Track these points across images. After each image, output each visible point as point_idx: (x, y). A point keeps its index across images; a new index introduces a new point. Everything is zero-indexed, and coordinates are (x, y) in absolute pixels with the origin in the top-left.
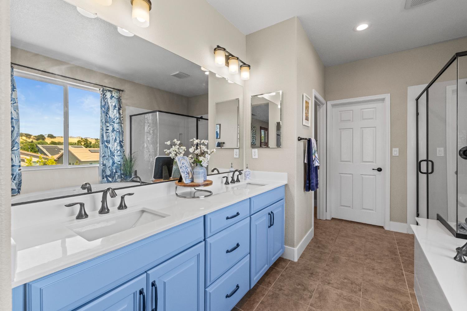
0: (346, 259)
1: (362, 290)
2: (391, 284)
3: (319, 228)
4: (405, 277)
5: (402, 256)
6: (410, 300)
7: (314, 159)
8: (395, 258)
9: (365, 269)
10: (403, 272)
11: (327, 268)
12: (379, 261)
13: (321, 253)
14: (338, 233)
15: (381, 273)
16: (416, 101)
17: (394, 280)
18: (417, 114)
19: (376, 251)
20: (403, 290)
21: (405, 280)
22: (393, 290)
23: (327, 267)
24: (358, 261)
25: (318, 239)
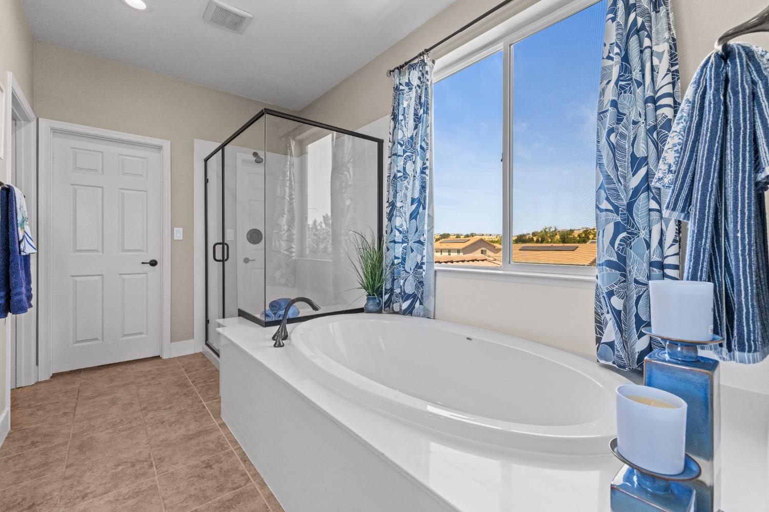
0: (110, 433)
1: (153, 463)
2: (193, 427)
3: (20, 405)
4: (207, 408)
5: (196, 385)
6: (222, 432)
7: (21, 238)
8: (188, 391)
9: (150, 428)
10: (203, 405)
11: (69, 472)
12: (168, 406)
13: (44, 452)
14: (76, 397)
15: (175, 422)
16: (204, 162)
17: (196, 421)
18: (206, 181)
19: (158, 395)
20: (210, 426)
21: (208, 413)
22: (199, 434)
23: (68, 470)
24: (134, 425)
25: (26, 429)
